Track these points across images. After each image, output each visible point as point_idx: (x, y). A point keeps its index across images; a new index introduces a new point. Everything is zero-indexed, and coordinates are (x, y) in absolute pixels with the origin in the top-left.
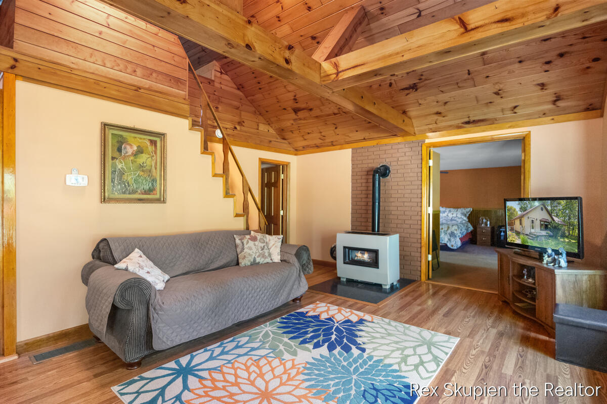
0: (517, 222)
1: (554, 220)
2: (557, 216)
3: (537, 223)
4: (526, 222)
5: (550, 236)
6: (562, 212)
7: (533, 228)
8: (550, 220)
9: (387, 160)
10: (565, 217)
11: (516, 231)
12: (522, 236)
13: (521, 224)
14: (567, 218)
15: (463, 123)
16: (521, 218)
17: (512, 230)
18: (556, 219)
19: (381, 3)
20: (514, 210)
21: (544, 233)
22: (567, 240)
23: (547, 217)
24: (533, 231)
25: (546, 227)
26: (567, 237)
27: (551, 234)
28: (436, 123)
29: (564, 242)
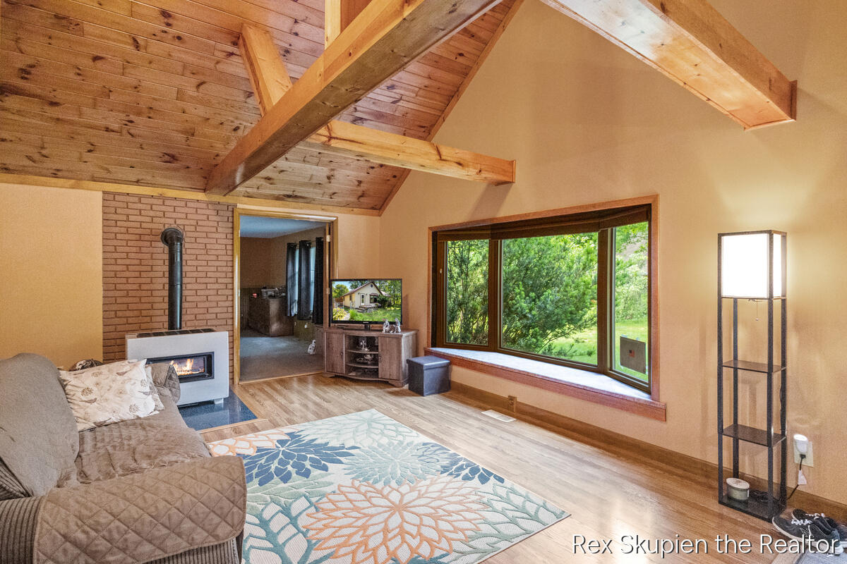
0: (347, 298)
1: (381, 294)
2: (384, 290)
3: (367, 299)
4: (356, 298)
5: (379, 307)
6: (389, 288)
7: (363, 302)
8: (379, 294)
9: (178, 222)
10: (390, 291)
11: (345, 306)
12: (351, 311)
13: (351, 299)
14: (392, 292)
15: (284, 196)
16: (351, 295)
17: (341, 306)
18: (383, 293)
19: (290, 45)
20: (345, 288)
21: (373, 305)
22: (393, 308)
23: (376, 292)
24: (363, 304)
25: (375, 301)
26: (393, 306)
27: (380, 305)
28: (258, 188)
29: (391, 310)
